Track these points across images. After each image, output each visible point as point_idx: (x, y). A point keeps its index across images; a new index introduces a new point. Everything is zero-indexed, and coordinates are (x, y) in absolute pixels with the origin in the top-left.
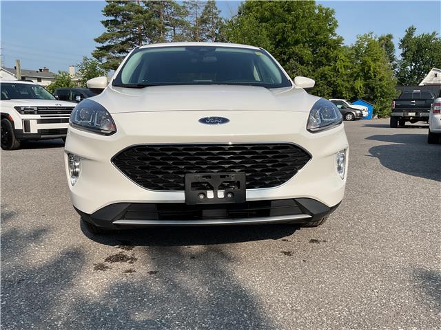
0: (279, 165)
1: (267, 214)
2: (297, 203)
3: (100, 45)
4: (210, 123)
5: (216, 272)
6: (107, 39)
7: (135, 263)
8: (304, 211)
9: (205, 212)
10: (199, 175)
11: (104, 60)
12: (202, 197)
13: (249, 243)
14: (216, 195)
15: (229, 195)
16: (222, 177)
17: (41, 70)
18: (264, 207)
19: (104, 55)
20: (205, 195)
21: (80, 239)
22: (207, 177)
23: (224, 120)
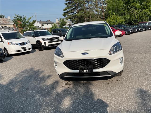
0: (101, 63)
1: (100, 75)
2: (107, 72)
3: (65, 12)
4: (84, 54)
5: (88, 88)
6: (67, 9)
7: (70, 85)
8: (109, 74)
9: (85, 75)
10: (82, 66)
11: (66, 16)
12: (83, 71)
13: (99, 81)
14: (86, 71)
15: (89, 71)
16: (87, 67)
17: (48, 21)
18: (99, 73)
19: (66, 15)
20: (84, 71)
21: (59, 79)
22: (84, 67)
23: (87, 53)
